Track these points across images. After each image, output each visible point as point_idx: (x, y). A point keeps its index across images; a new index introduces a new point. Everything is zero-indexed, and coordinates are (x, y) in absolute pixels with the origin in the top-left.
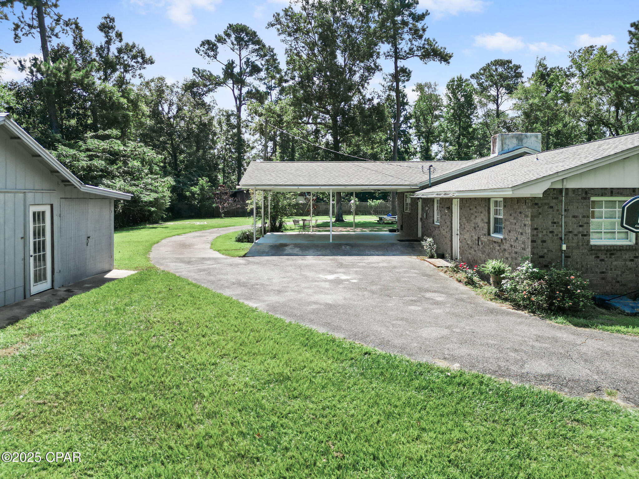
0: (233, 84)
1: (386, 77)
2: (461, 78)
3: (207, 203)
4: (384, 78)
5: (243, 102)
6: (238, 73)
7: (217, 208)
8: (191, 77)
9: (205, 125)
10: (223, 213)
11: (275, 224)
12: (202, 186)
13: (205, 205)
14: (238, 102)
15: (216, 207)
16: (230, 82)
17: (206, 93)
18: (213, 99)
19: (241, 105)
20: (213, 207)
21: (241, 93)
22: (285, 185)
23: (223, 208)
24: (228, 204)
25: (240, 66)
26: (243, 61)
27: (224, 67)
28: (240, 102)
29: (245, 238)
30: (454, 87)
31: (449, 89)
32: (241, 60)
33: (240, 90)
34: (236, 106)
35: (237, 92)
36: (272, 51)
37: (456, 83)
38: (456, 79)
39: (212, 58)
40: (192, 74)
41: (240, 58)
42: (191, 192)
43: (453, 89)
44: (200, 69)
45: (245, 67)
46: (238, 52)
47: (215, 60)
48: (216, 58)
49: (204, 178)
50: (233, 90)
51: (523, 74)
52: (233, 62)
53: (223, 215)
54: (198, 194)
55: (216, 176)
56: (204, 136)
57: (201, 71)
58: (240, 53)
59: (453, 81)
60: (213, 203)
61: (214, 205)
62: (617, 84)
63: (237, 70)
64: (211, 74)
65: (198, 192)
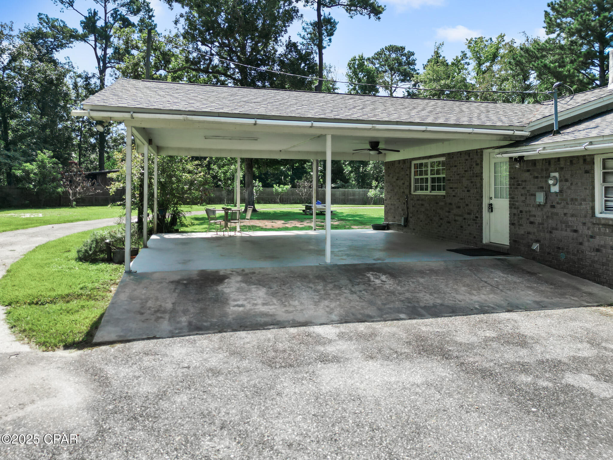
0: (96, 41)
1: (306, 26)
2: (362, 57)
3: (50, 186)
4: (303, 28)
5: (108, 65)
6: (102, 27)
7: (66, 193)
8: (34, 24)
9: (51, 82)
10: (74, 200)
11: (164, 217)
12: (42, 161)
13: (46, 188)
14: (101, 65)
15: (63, 192)
16: (92, 38)
17: (58, 47)
18: (68, 61)
19: (105, 68)
20: (58, 193)
21: (105, 54)
22: (219, 115)
23: (74, 194)
24: (83, 188)
25: (105, 20)
26: (109, 15)
27: (83, 19)
28: (104, 64)
29: (102, 251)
30: (356, 67)
31: (350, 68)
32: (106, 14)
33: (105, 50)
34: (99, 67)
35: (100, 52)
36: (148, 6)
37: (357, 62)
38: (357, 58)
39: (67, 5)
40: (38, 22)
41: (105, 11)
42: (24, 170)
43: (355, 68)
44: (50, 17)
45: (111, 20)
46: (103, 4)
47: (71, 8)
48: (72, 6)
49: (45, 150)
50: (95, 49)
51: (416, 62)
52: (95, 13)
53: (74, 203)
54: (35, 174)
55: (70, 155)
56: (52, 101)
57: (50, 20)
58: (105, 5)
59: (354, 59)
60: (59, 186)
61: (59, 190)
62: (542, 62)
63: (100, 23)
64: (65, 26)
65: (36, 171)
